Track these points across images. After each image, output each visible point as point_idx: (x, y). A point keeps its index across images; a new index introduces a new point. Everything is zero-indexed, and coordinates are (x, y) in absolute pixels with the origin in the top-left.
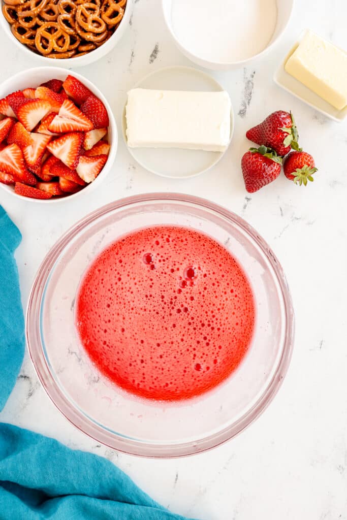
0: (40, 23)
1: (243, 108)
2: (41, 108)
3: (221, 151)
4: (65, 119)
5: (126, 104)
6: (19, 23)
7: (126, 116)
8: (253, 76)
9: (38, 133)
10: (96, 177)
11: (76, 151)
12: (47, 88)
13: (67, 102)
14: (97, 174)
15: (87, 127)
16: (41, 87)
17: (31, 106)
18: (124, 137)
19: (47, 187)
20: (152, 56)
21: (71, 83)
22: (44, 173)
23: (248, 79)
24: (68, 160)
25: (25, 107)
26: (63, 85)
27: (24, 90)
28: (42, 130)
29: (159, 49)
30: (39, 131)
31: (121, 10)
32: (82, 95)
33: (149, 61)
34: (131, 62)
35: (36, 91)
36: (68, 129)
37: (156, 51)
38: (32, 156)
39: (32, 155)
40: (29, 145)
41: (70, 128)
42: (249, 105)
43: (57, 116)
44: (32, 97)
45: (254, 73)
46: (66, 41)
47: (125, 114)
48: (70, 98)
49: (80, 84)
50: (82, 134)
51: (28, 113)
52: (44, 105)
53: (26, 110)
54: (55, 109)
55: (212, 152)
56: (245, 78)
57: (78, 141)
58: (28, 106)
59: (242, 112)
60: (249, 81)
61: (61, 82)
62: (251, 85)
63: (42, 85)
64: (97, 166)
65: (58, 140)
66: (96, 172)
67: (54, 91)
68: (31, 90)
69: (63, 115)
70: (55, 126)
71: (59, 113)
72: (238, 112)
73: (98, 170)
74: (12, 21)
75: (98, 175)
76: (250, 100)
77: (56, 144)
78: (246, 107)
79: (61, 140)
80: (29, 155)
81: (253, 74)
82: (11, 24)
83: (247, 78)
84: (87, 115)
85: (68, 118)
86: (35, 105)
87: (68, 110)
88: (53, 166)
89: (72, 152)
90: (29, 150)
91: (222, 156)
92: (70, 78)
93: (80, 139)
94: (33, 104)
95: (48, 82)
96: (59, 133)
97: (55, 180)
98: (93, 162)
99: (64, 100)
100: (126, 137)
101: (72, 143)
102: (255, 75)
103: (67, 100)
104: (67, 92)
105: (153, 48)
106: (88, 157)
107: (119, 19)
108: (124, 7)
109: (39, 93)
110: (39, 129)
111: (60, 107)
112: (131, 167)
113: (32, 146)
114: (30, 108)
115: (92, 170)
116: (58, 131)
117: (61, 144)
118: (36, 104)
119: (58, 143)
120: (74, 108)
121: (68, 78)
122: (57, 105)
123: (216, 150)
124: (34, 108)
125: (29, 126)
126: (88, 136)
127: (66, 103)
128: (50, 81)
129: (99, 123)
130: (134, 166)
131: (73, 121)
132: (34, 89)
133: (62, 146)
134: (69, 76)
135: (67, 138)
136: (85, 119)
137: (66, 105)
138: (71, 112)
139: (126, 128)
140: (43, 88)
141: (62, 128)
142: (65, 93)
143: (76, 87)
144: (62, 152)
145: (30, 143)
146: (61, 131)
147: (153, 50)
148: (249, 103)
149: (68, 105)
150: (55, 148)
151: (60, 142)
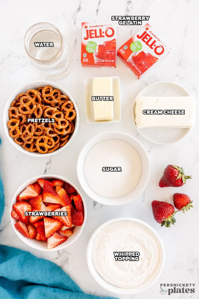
0: (36, 138)
2: (55, 200)
6: (25, 143)
10: (54, 247)
15: (68, 224)
21: (78, 199)
31: (73, 111)
36: (59, 219)
38: (35, 217)
46: (52, 141)
64: (58, 242)
65: (51, 219)
71: (61, 208)
74: (21, 143)
77: (49, 221)
79: (52, 221)
82: (21, 145)
98: (59, 238)
107: (75, 115)
108: (74, 109)
115: (55, 242)
117: (51, 222)
119: (50, 221)
120: (69, 212)
123: (186, 127)
124: (52, 197)
127: (68, 207)
133: (51, 224)
135: (55, 221)
136: (70, 220)
149: (68, 209)
150: (46, 223)
151: (51, 221)
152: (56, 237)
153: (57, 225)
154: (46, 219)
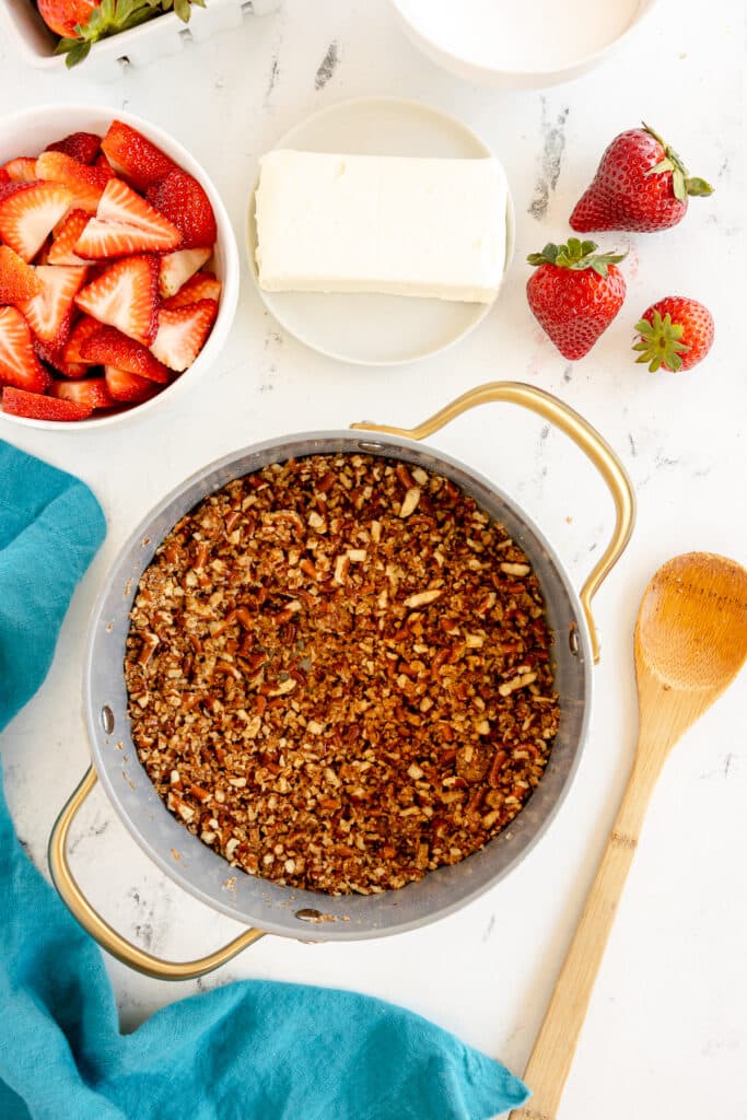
1: (540, 196)
2: (48, 200)
3: (482, 301)
4: (112, 224)
5: (257, 188)
7: (256, 216)
8: (563, 120)
9: (50, 265)
10: (197, 356)
11: (148, 300)
12: (63, 155)
13: (114, 186)
14: (197, 348)
15: (166, 239)
16: (49, 153)
17: (25, 199)
18: (252, 267)
19: (77, 392)
20: (321, 71)
21: (120, 139)
22: (67, 359)
23: (552, 127)
24: (134, 323)
25: (12, 202)
26: (103, 146)
27: (9, 163)
28: (59, 255)
29: (339, 55)
30: (52, 262)
32: (148, 167)
33: (313, 84)
34: (272, 86)
35: (38, 163)
36: (121, 248)
37: (330, 60)
38: (47, 320)
39: (47, 317)
40: (35, 295)
41: (126, 245)
42: (553, 188)
43: (93, 220)
44: (29, 178)
45: (567, 111)
47: (253, 210)
48: (120, 176)
49: (144, 141)
50: (153, 257)
51: (19, 216)
52: (56, 195)
53: (14, 211)
54: (85, 203)
55: (462, 302)
56: (544, 125)
57: (148, 275)
58: (17, 200)
59: (537, 207)
60: (554, 133)
61: (96, 139)
62: (558, 140)
63: (51, 148)
64: (194, 330)
65: (101, 281)
66: (195, 344)
67: (80, 159)
68: (24, 162)
69: (107, 216)
70: (91, 242)
71: (98, 213)
72: (529, 206)
73: (199, 338)
75: (200, 350)
76: (556, 177)
77: (98, 292)
78: (547, 194)
79: (108, 280)
80: (39, 319)
81: (564, 115)
83: (549, 125)
84: (168, 213)
85: (121, 223)
86: (34, 196)
87: (118, 203)
88: (89, 340)
89: (140, 303)
90: (36, 307)
91: (485, 313)
92: (118, 127)
93: (151, 268)
94: (30, 194)
95: (66, 140)
96: (102, 259)
97: (94, 373)
98: (185, 319)
99: (106, 182)
100: (256, 264)
101: (135, 282)
102: (568, 118)
103: (115, 180)
104: (112, 162)
105: (324, 53)
106: (172, 311)
109: (46, 167)
110: (51, 254)
111: (99, 197)
112: (272, 339)
113: (44, 298)
114: (23, 205)
115: (183, 340)
116: (98, 254)
117: (110, 288)
118: (38, 193)
119: (102, 289)
120: (133, 198)
121: (112, 128)
122: (91, 194)
123: (470, 298)
124: (33, 203)
125: (25, 248)
126: (168, 264)
127: (112, 186)
128: (71, 136)
129: (194, 233)
130: (279, 336)
131: (132, 227)
132: (33, 160)
133: (114, 293)
134: (116, 122)
135: (119, 273)
136: (160, 221)
137: (114, 191)
138: (126, 207)
139: (255, 244)
140: (56, 156)
141: (107, 247)
142: (107, 163)
143: (133, 148)
144: (114, 307)
145: (37, 290)
146: (106, 255)
147: (325, 56)
148: (554, 184)
149: (118, 193)
150: (97, 302)
151: (105, 285)
152: (172, 322)
153: (135, 279)
154: (84, 293)
